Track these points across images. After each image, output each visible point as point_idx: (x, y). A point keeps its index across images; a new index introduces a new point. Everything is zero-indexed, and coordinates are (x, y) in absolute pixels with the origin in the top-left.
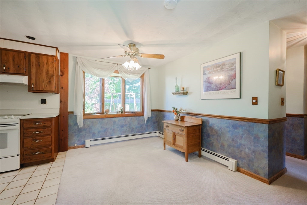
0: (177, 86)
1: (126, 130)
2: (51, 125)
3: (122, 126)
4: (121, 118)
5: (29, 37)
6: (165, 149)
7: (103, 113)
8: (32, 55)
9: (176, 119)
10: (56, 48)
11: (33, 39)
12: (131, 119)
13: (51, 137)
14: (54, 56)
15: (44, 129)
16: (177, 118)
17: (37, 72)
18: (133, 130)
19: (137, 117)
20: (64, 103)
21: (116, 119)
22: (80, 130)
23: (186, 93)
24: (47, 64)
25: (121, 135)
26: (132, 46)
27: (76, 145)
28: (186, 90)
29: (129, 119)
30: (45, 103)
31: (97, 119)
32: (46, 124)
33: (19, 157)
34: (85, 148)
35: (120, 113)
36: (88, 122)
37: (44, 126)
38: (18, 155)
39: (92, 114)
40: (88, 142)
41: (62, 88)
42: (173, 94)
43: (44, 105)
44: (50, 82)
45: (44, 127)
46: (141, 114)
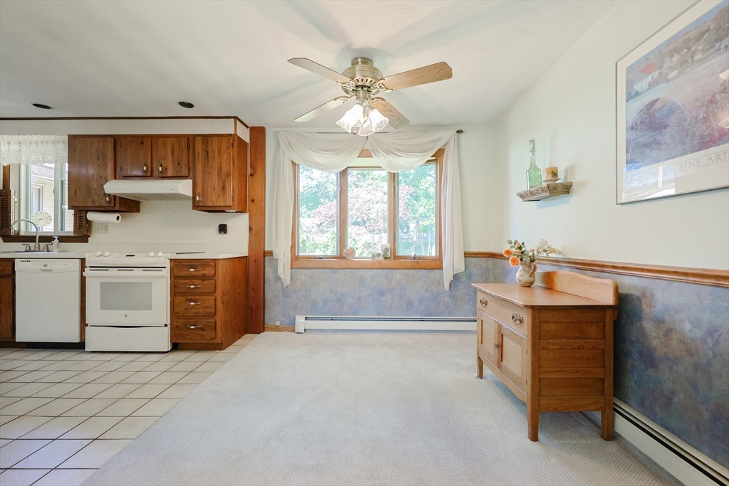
0: (533, 168)
1: (393, 302)
2: (215, 275)
3: (382, 293)
4: (379, 270)
5: (182, 104)
6: (481, 376)
7: (341, 257)
8: (198, 138)
9: (521, 279)
10: (236, 118)
11: (190, 106)
12: (406, 276)
13: (215, 299)
14: (231, 135)
15: (203, 280)
16: (526, 278)
17: (204, 171)
18: (410, 305)
19: (423, 271)
20: (257, 232)
21: (367, 274)
22: (285, 292)
23: (567, 189)
24: (219, 153)
25: (379, 315)
26: (360, 63)
27: (278, 323)
28: (566, 178)
29: (398, 275)
30: (225, 232)
31: (322, 270)
32: (206, 272)
33: (167, 330)
34: (293, 334)
35: (381, 258)
36: (303, 276)
37: (204, 275)
38: (166, 325)
39: (320, 258)
40: (301, 323)
41: (253, 201)
42: (521, 196)
43: (223, 236)
44: (224, 188)
45: (204, 278)
46: (435, 264)
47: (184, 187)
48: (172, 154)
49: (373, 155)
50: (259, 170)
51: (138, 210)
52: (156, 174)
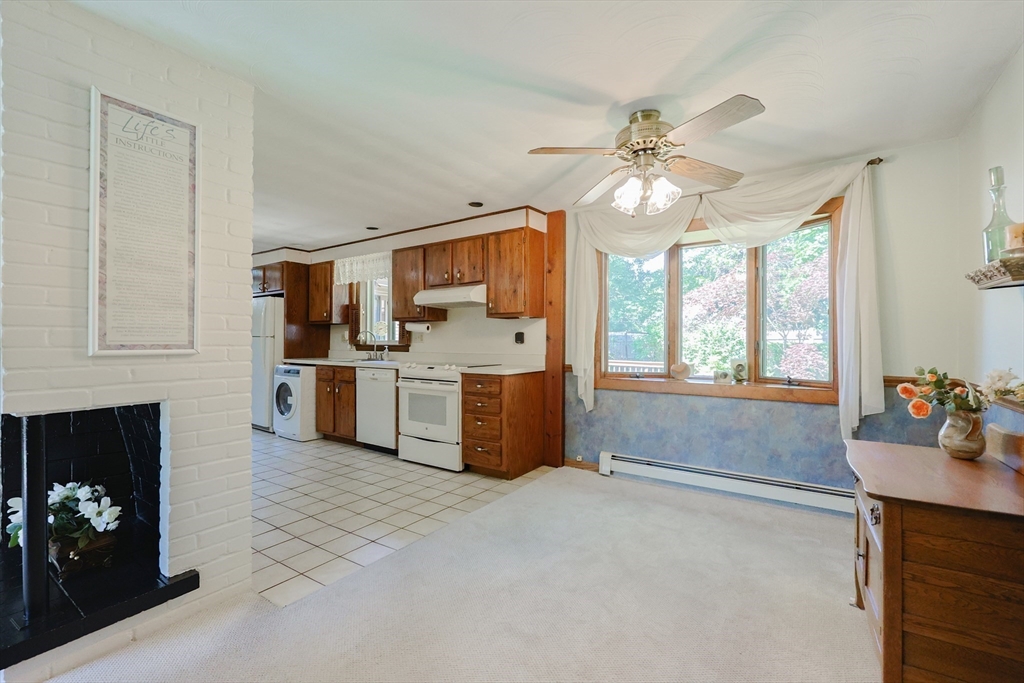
1: (744, 451)
2: (501, 392)
3: (726, 435)
5: (472, 204)
6: (860, 604)
7: (668, 376)
8: (491, 237)
10: (527, 207)
11: (479, 205)
12: (769, 411)
13: (501, 420)
14: (522, 228)
15: (490, 398)
16: (961, 443)
17: (496, 275)
18: (775, 459)
19: (800, 405)
20: (555, 342)
21: (701, 404)
22: (589, 419)
24: (510, 250)
25: (720, 467)
26: (640, 120)
27: (579, 459)
29: (754, 409)
30: (522, 342)
31: (635, 394)
32: (492, 389)
33: (459, 448)
35: (730, 380)
36: (611, 400)
37: (490, 392)
38: (458, 444)
39: (638, 377)
41: (551, 303)
43: (519, 346)
44: (515, 291)
45: (490, 396)
47: (478, 294)
48: (469, 258)
49: (708, 226)
50: (557, 264)
51: (445, 319)
52: (455, 281)
